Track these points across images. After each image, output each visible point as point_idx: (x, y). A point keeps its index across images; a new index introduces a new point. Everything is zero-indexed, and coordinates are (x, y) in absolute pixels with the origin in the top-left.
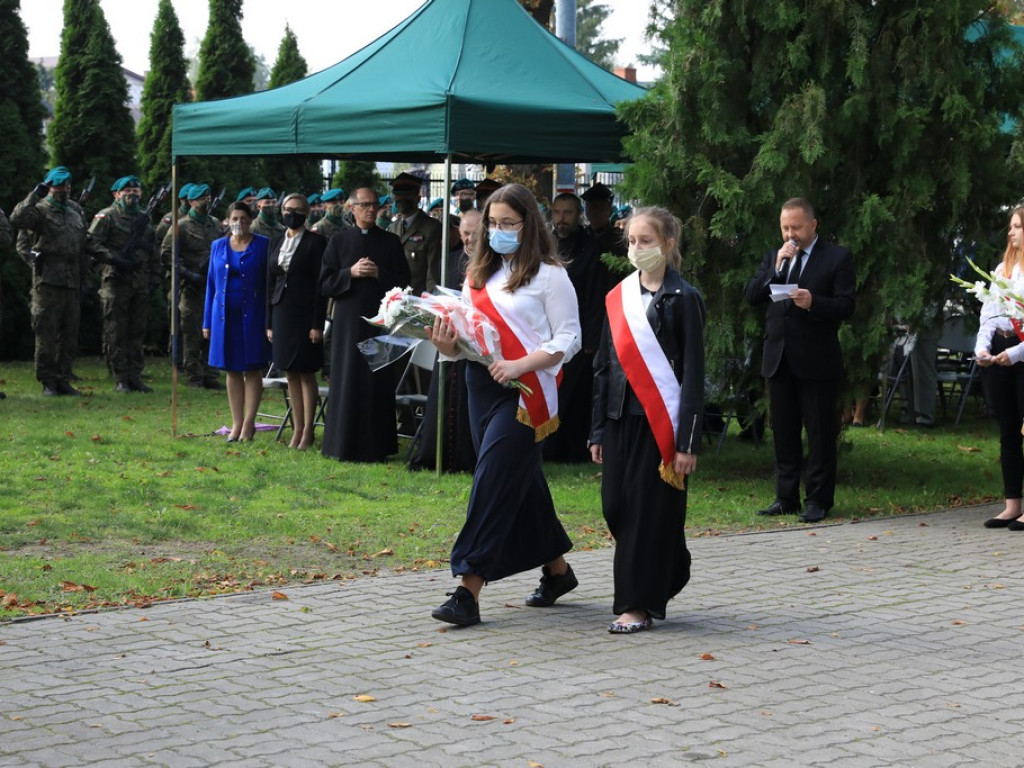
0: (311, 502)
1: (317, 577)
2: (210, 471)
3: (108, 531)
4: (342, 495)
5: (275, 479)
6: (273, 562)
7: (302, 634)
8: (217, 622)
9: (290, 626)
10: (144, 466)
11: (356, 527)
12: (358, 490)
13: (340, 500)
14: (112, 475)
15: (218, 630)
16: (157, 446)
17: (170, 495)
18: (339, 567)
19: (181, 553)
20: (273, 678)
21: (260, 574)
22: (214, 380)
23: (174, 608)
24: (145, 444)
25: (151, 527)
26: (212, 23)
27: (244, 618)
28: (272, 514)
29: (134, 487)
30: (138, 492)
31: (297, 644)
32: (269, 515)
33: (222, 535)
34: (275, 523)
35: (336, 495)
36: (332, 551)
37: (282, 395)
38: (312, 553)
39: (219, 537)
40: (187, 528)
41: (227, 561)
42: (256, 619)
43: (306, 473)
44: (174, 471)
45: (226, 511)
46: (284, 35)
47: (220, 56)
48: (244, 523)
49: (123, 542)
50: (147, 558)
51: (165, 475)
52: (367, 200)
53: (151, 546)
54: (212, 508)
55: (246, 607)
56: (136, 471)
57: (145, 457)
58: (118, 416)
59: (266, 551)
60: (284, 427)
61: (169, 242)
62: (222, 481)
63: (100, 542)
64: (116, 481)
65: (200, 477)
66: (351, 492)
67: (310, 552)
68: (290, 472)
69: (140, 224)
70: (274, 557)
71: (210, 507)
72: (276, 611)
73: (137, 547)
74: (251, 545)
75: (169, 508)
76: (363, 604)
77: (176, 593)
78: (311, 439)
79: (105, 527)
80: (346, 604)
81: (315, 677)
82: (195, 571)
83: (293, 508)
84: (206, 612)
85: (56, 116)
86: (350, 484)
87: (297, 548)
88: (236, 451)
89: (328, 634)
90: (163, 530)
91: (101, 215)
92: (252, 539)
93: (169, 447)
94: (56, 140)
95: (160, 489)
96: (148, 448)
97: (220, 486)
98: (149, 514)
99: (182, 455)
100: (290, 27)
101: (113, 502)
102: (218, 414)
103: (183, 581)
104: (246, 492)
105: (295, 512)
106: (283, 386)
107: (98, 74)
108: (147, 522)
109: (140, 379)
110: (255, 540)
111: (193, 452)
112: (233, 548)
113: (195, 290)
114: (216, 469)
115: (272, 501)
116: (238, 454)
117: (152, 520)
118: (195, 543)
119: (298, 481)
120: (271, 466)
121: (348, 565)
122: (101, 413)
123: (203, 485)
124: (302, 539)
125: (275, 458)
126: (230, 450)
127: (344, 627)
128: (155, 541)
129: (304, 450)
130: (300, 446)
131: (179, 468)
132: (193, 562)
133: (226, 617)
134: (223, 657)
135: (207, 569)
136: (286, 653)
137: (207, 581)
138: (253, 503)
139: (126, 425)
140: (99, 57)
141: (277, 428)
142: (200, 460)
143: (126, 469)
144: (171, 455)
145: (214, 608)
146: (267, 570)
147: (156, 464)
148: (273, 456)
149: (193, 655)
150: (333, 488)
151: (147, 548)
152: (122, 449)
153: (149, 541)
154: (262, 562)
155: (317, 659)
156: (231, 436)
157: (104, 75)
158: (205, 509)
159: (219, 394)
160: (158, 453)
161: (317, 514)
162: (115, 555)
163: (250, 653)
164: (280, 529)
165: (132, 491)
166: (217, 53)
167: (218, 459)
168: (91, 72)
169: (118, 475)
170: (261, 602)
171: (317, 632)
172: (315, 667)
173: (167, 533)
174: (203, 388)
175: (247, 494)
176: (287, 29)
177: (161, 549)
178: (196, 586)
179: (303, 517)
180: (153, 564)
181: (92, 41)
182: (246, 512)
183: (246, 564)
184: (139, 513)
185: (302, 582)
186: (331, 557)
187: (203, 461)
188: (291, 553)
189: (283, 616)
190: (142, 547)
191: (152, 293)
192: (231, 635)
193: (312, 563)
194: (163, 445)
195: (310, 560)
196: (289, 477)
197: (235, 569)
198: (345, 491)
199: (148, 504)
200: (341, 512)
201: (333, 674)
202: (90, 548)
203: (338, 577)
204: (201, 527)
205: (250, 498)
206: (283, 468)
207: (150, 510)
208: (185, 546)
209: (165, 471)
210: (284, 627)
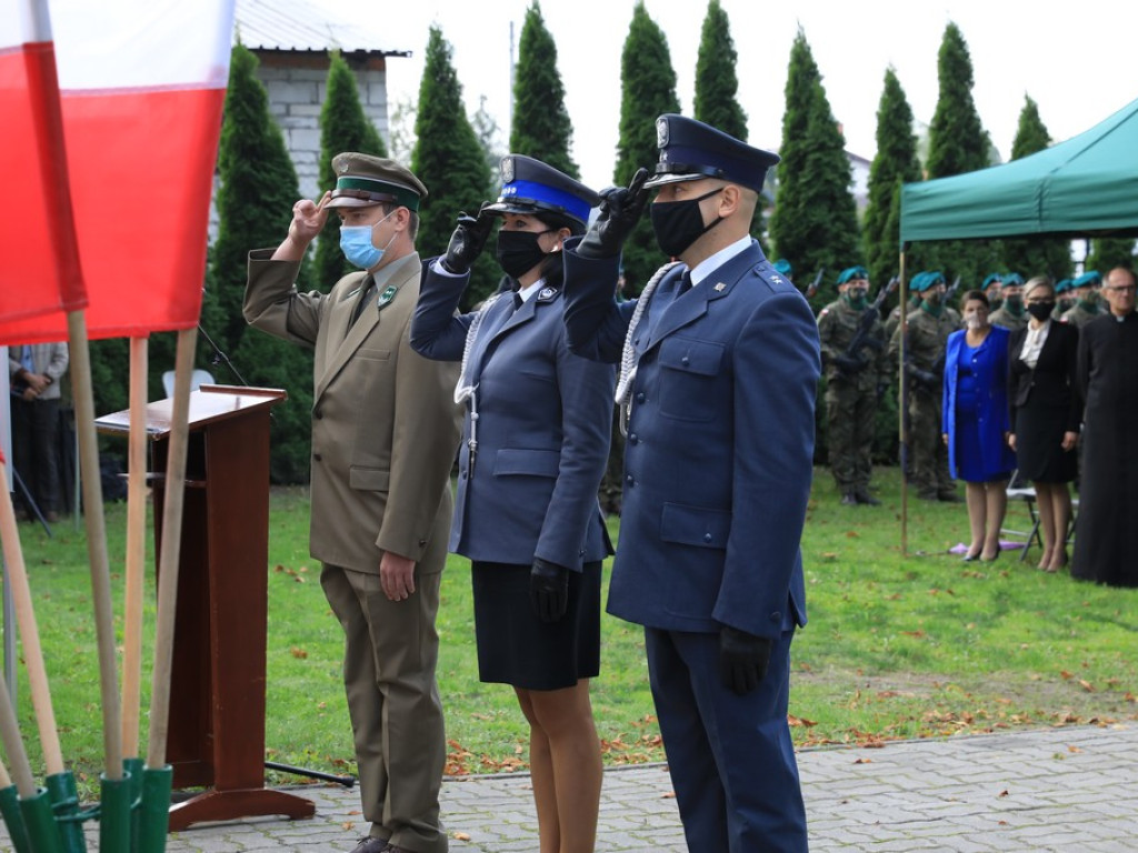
0: (1062, 631)
1: (1070, 720)
2: (943, 594)
3: (829, 660)
4: (1099, 625)
5: (1019, 605)
6: (1017, 701)
7: (1050, 787)
8: (951, 768)
9: (1037, 777)
10: (870, 587)
11: (1115, 663)
12: (1120, 619)
13: (1096, 630)
14: (835, 597)
15: (951, 777)
16: (884, 565)
17: (898, 621)
18: (1095, 709)
19: (910, 687)
20: (1017, 838)
21: (1002, 714)
22: (949, 493)
23: (902, 749)
24: (871, 563)
25: (877, 656)
26: (942, 96)
27: (982, 765)
28: (1016, 644)
29: (859, 612)
30: (863, 616)
31: (1045, 799)
32: (1012, 646)
33: (958, 667)
34: (1019, 655)
35: (1092, 624)
36: (1087, 690)
37: (1027, 510)
38: (1064, 691)
39: (955, 671)
40: (918, 659)
41: (966, 699)
42: (996, 767)
43: (1056, 598)
44: (905, 593)
45: (962, 640)
46: (1024, 104)
47: (950, 131)
48: (984, 655)
49: (847, 672)
50: (874, 691)
51: (894, 598)
52: (1121, 283)
53: (877, 678)
54: (945, 636)
55: (984, 752)
56: (862, 594)
57: (872, 578)
58: (842, 531)
59: (1008, 687)
60: (1030, 545)
61: (897, 339)
62: (958, 606)
63: (821, 672)
64: (841, 604)
65: (934, 601)
66: (1110, 621)
67: (1060, 689)
68: (1036, 597)
69: (867, 322)
70: (1018, 695)
71: (944, 636)
72: (1019, 758)
73: (862, 678)
74: (991, 680)
75: (897, 635)
76: (1125, 755)
77: (904, 733)
78: (1064, 559)
79: (827, 654)
80: (1104, 753)
81: (1066, 839)
82: (927, 709)
83: (1040, 639)
84: (939, 756)
85: (777, 207)
86: (1108, 612)
87: (1047, 685)
88: (974, 572)
89: (1083, 788)
90: (891, 660)
91: (825, 311)
92: (992, 672)
93: (898, 567)
94: (777, 233)
95: (887, 614)
96: (875, 567)
97: (955, 611)
98: (875, 641)
99: (913, 576)
100: (1029, 95)
101: (835, 626)
102: (955, 530)
103: (912, 719)
104: (984, 619)
105: (1043, 643)
106: (1029, 499)
107: (819, 160)
108: (873, 651)
109: (867, 491)
110: (996, 674)
111: (925, 573)
112: (971, 682)
113: (927, 391)
114: (951, 592)
115: (1015, 630)
116: (975, 576)
117: (878, 648)
118: (927, 675)
119: (1047, 608)
120: (1014, 590)
121: (1107, 707)
122: (824, 528)
123: (936, 610)
124: (1051, 676)
125: (1019, 581)
126: (967, 570)
127: (1103, 781)
128: (881, 672)
129: (1053, 572)
130: (1050, 567)
131: (910, 590)
132: (925, 696)
133: (963, 763)
134: (957, 810)
135: (940, 705)
136: (1033, 808)
137: (939, 720)
138: (993, 631)
139: (851, 541)
140: (821, 140)
141: (1020, 547)
142: (933, 581)
143: (850, 590)
144: (901, 576)
145: (948, 752)
146: (1010, 710)
147: (883, 586)
148: (1017, 579)
149: (923, 806)
150: (1088, 617)
151: (872, 679)
152: (846, 568)
153: (875, 672)
154: (1005, 700)
155: (1070, 818)
156: (968, 556)
157: (826, 159)
158: (938, 637)
159: (955, 508)
160: (887, 574)
161: (1069, 646)
162: (837, 686)
163: (989, 807)
164: (1025, 663)
165: (857, 616)
166: (948, 128)
167: (953, 581)
168: (812, 157)
169: (841, 597)
170: (1000, 747)
171: (1069, 785)
172: (1067, 827)
173: (893, 665)
174: (937, 501)
175: (987, 622)
176: (1027, 97)
177: (887, 681)
178: (927, 724)
179: (1052, 650)
180: (879, 699)
181: (812, 124)
182: (985, 642)
183: (986, 702)
184: (864, 640)
185: (1051, 726)
186: (1087, 697)
187: (936, 583)
188: (1038, 691)
189: (1029, 765)
190: (867, 679)
191: (881, 396)
192: (967, 784)
193: (1063, 703)
194: (892, 566)
195: (1061, 700)
196: (1035, 602)
197: (973, 707)
198: (1102, 620)
199: (874, 630)
200: (1098, 645)
201: (1090, 837)
202: (810, 677)
203: (1094, 721)
204: (934, 658)
205: (990, 626)
206: (1028, 593)
207: (876, 637)
208: (914, 678)
209: (894, 593)
210: (1030, 778)
